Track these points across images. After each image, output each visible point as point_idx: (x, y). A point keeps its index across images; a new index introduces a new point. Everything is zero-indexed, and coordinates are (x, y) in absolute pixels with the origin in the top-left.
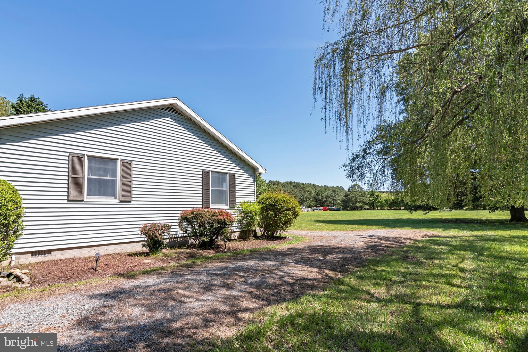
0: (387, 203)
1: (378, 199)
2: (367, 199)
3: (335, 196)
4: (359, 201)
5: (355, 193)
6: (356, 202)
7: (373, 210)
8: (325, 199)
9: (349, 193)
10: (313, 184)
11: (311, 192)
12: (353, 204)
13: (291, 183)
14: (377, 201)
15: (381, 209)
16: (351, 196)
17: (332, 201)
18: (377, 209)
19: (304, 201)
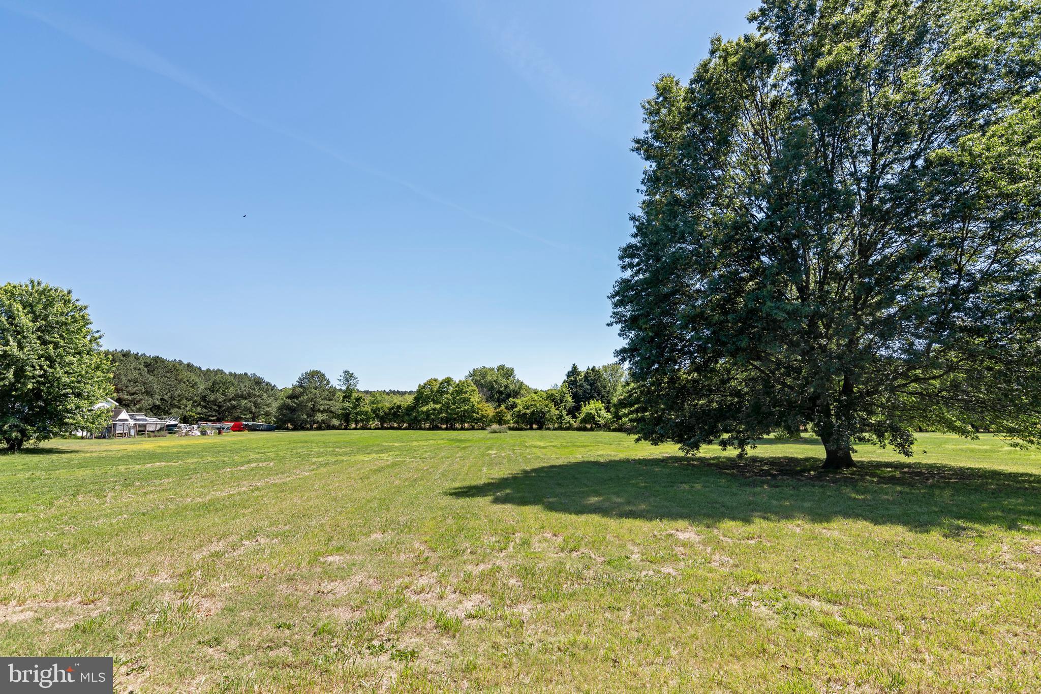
0: (377, 416)
1: (358, 405)
2: (337, 406)
3: (260, 396)
4: (322, 409)
5: (313, 390)
6: (314, 410)
7: (346, 429)
8: (234, 402)
9: (301, 390)
10: (185, 362)
11: (196, 383)
12: (309, 415)
13: (126, 355)
14: (358, 409)
15: (363, 428)
16: (306, 397)
17: (253, 408)
18: (354, 426)
19: (173, 406)
